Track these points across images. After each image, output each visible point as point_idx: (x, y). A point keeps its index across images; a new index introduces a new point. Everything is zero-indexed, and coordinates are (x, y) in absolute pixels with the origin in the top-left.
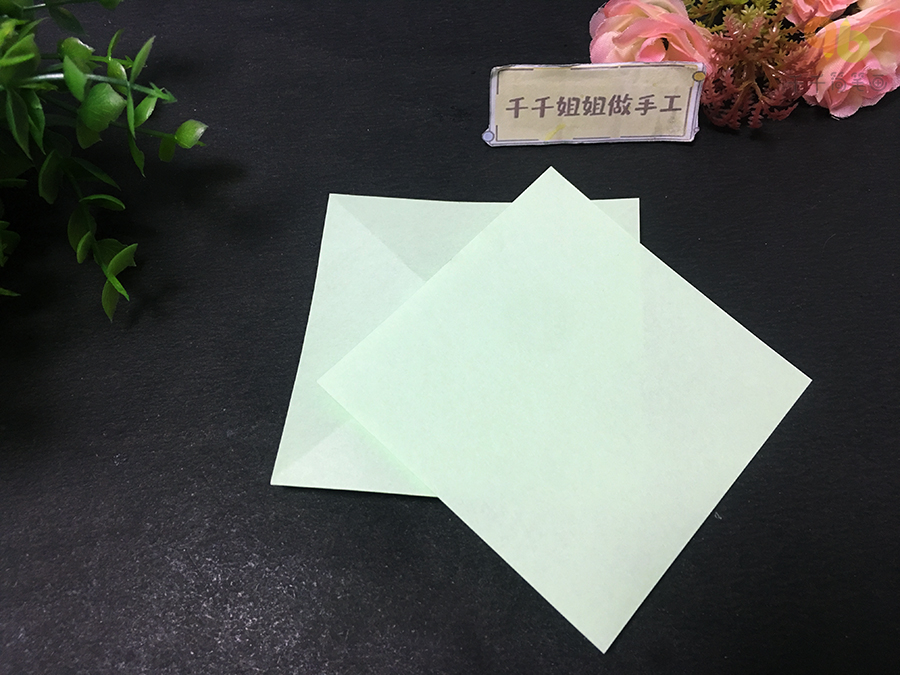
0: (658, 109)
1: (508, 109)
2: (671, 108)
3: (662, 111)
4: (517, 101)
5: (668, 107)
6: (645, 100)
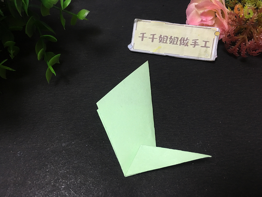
1: (139, 37)
3: (201, 47)
4: (143, 34)
5: (204, 46)
6: (195, 41)
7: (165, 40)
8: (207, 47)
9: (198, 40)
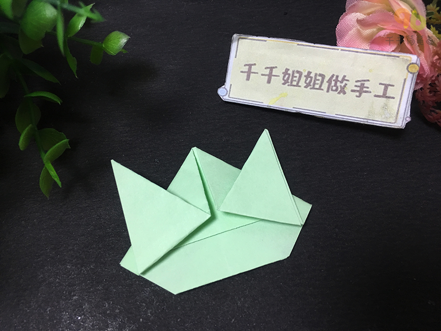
0: (373, 94)
1: (242, 72)
2: (384, 96)
3: (376, 96)
4: (250, 66)
5: (382, 94)
6: (361, 84)
7: (296, 79)
8: (389, 97)
9: (368, 80)
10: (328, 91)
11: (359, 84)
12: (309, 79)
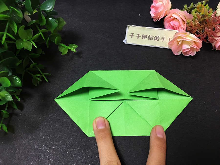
0: (166, 40)
1: (130, 35)
7: (146, 37)
9: (165, 37)
10: (154, 40)
11: (163, 38)
12: (149, 37)
